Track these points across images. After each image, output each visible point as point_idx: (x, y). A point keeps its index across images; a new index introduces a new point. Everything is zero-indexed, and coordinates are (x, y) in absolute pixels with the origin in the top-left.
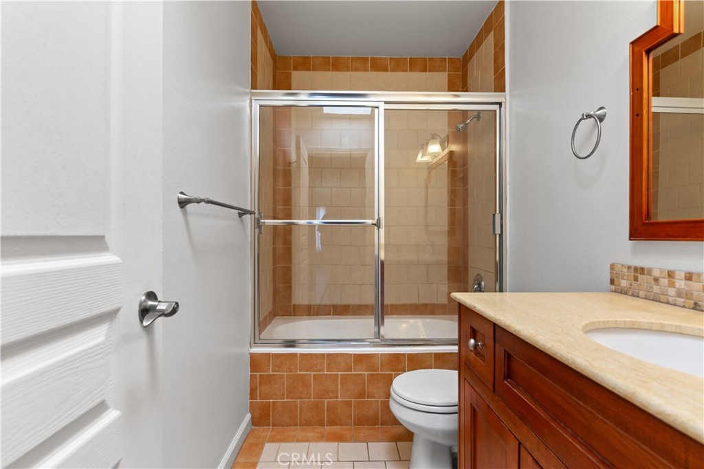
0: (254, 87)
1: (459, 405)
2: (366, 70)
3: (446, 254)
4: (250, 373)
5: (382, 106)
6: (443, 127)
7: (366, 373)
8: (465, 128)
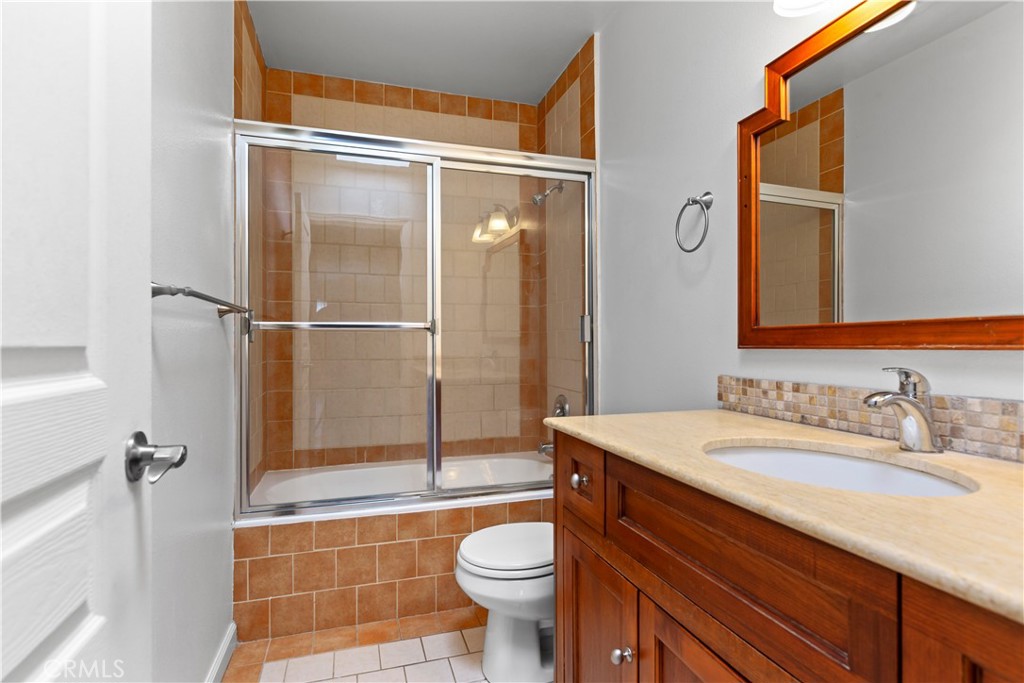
0: (238, 115)
1: (555, 563)
2: (407, 106)
3: (517, 370)
4: (233, 561)
5: (438, 164)
6: (513, 197)
7: (417, 540)
8: (543, 201)
